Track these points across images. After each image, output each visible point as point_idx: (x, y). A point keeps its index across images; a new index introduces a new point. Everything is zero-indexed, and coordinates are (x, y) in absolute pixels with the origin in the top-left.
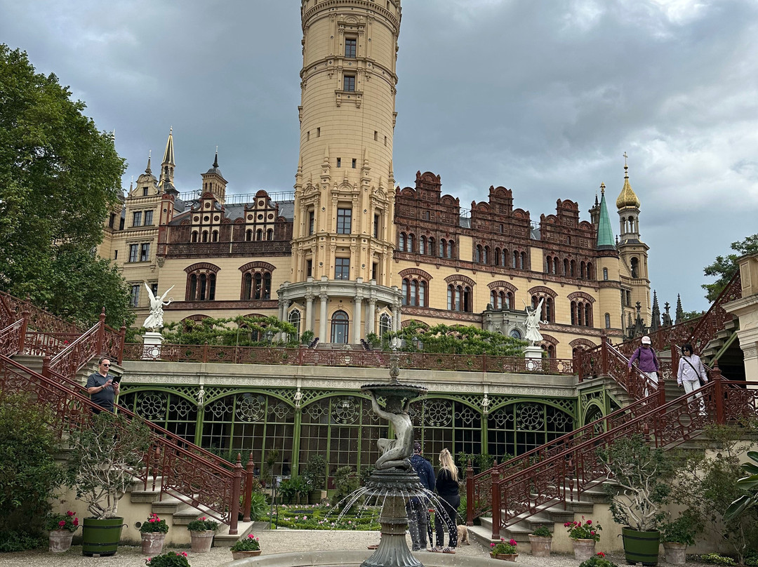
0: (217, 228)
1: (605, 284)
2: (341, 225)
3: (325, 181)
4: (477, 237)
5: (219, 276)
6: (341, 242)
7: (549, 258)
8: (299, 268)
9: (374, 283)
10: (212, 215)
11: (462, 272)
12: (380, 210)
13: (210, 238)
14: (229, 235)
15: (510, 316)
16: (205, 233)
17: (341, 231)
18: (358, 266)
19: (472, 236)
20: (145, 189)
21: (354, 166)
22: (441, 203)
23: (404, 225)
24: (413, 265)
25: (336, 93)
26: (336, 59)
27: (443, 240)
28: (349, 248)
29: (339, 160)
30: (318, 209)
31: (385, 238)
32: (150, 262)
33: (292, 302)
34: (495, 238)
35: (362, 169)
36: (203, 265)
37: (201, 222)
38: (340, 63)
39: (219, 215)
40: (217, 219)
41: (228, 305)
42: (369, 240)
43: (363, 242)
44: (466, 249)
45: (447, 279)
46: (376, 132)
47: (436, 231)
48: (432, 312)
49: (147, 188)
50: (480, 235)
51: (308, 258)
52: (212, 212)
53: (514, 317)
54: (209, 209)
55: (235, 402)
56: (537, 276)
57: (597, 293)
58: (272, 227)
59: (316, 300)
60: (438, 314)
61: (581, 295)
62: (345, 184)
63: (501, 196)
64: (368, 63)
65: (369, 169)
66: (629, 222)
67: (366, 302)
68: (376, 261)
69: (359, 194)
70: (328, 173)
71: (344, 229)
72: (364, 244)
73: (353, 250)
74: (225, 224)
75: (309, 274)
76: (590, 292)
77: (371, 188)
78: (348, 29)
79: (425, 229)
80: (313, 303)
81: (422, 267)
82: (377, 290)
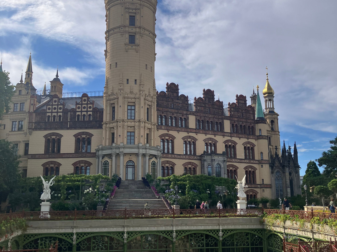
0: (61, 114)
1: (260, 137)
2: (129, 114)
3: (121, 91)
4: (197, 116)
5: (63, 140)
6: (130, 124)
7: (233, 125)
8: (107, 137)
9: (148, 145)
10: (58, 107)
11: (191, 134)
12: (150, 105)
13: (57, 119)
14: (68, 118)
15: (215, 157)
16: (54, 116)
17: (129, 118)
18: (139, 136)
19: (195, 115)
20: (20, 91)
21: (136, 83)
22: (179, 99)
23: (161, 111)
24: (166, 132)
25: (125, 45)
26: (125, 27)
27: (181, 118)
28: (134, 126)
29: (128, 80)
30: (117, 106)
31: (153, 120)
32: (24, 131)
33: (104, 156)
34: (207, 116)
35: (140, 85)
36: (53, 134)
37: (52, 111)
38: (127, 29)
39: (62, 106)
40: (60, 108)
41: (67, 156)
42: (145, 122)
43: (141, 124)
44: (192, 122)
45: (183, 138)
46: (146, 65)
47: (177, 113)
48: (176, 156)
49: (21, 90)
50: (198, 114)
51: (112, 132)
52: (58, 105)
53: (217, 157)
54: (56, 103)
55: (92, 240)
56: (227, 134)
57: (257, 142)
58: (91, 113)
59: (118, 155)
60: (179, 157)
61: (249, 143)
62: (131, 92)
63: (209, 94)
64: (141, 29)
65: (144, 85)
66: (269, 102)
67: (144, 155)
68: (148, 132)
69: (139, 98)
70: (122, 87)
71: (131, 116)
72: (142, 125)
73: (136, 128)
74: (65, 112)
75: (113, 141)
76: (253, 141)
77: (145, 95)
78: (131, 11)
79: (171, 112)
80: (116, 157)
81: (171, 132)
82: (150, 149)
